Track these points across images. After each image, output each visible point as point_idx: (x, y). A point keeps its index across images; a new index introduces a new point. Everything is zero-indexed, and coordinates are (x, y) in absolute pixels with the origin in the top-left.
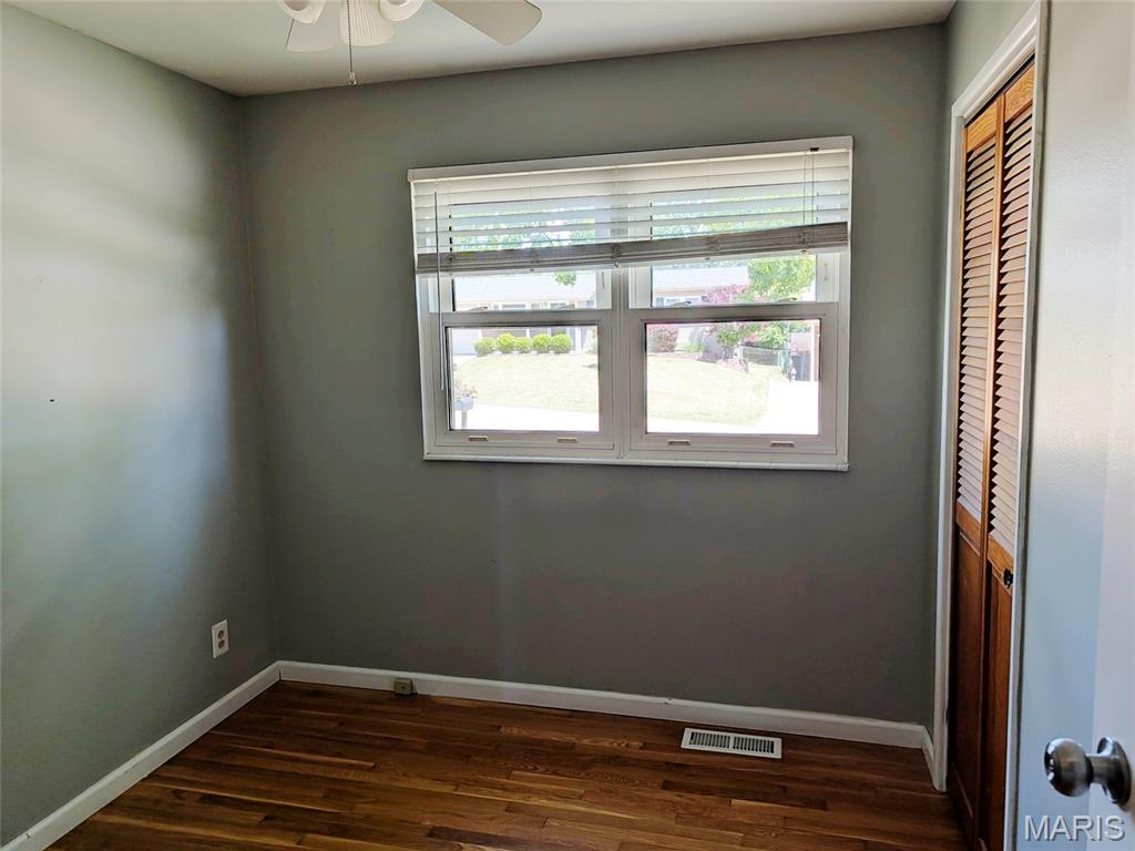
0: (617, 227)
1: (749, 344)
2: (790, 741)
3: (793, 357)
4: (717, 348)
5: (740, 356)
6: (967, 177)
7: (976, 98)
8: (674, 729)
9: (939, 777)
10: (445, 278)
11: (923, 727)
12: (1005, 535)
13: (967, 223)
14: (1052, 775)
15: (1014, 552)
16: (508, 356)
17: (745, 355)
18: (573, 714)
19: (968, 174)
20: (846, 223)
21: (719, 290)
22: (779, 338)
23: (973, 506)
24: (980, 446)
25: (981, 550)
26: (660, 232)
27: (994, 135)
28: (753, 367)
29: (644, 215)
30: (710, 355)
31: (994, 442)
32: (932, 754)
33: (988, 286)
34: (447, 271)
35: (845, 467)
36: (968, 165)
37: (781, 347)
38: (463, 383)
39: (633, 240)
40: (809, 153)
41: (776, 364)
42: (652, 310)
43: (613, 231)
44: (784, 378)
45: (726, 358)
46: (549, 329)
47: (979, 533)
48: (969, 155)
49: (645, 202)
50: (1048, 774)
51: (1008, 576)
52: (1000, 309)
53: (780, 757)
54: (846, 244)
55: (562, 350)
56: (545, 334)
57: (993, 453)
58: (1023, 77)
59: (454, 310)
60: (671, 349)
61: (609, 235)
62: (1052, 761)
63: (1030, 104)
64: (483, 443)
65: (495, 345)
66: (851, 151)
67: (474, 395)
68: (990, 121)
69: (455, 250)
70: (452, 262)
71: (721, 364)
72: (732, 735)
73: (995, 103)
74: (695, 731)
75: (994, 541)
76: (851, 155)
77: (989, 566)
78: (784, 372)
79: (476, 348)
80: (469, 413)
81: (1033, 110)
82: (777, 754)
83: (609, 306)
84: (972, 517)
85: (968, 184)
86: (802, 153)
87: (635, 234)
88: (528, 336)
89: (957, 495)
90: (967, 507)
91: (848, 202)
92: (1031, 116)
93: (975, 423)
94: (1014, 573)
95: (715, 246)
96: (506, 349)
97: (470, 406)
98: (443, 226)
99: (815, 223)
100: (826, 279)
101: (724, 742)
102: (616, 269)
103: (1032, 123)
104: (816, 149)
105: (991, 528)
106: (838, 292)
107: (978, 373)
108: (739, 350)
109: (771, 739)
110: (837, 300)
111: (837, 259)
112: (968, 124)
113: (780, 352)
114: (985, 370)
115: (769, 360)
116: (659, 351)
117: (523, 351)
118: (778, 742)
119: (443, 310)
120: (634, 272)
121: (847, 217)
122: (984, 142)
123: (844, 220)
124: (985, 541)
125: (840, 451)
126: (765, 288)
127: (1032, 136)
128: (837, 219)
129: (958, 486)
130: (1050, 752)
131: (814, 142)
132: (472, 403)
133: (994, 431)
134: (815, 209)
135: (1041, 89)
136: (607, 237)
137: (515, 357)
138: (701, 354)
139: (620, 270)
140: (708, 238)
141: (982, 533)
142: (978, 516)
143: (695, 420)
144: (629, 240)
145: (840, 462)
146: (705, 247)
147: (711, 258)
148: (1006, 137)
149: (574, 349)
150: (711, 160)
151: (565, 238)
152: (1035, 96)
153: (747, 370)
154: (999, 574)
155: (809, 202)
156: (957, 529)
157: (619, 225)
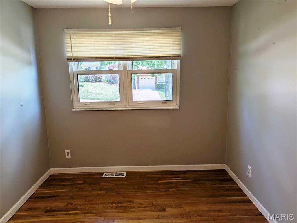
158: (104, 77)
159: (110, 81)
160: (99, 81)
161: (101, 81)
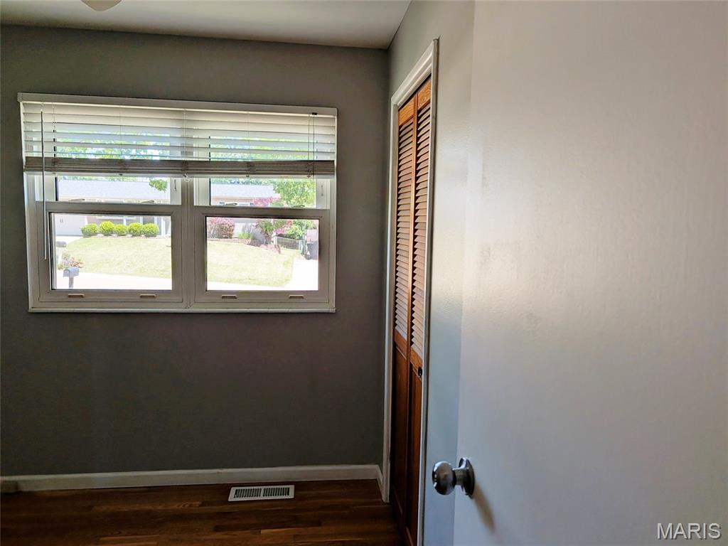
0: (185, 150)
1: (280, 235)
2: (299, 486)
3: (308, 245)
4: (261, 237)
5: (275, 242)
6: (399, 140)
7: (403, 95)
8: (224, 489)
9: (385, 495)
10: (49, 177)
11: (377, 466)
12: (419, 347)
13: (399, 167)
14: (436, 483)
15: (423, 356)
16: (109, 238)
17: (278, 242)
18: (150, 490)
19: (400, 138)
20: (333, 161)
21: (261, 200)
22: (300, 232)
23: (403, 332)
24: (406, 296)
25: (407, 357)
26: (216, 156)
27: (412, 117)
28: (283, 250)
29: (205, 144)
30: (255, 242)
31: (413, 293)
32: (381, 480)
33: (410, 204)
34: (51, 171)
35: (333, 310)
36: (400, 133)
37: (301, 238)
38: (71, 256)
39: (197, 160)
40: (311, 115)
41: (297, 249)
42: (210, 207)
43: (182, 153)
44: (303, 257)
45: (266, 244)
46: (141, 218)
47: (406, 347)
48: (400, 127)
49: (206, 135)
50: (434, 483)
51: (420, 370)
52: (416, 217)
53: (293, 497)
54: (334, 174)
55: (150, 234)
56: (138, 222)
57: (413, 300)
58: (426, 86)
59: (57, 200)
60: (230, 236)
61: (180, 155)
62: (436, 476)
63: (429, 102)
64: (81, 299)
65: (98, 228)
66: (336, 117)
67: (80, 265)
68: (410, 109)
69: (58, 156)
70: (56, 165)
71: (263, 248)
72: (263, 488)
73: (413, 99)
74: (238, 488)
75: (414, 352)
76: (336, 120)
77: (411, 365)
78: (303, 253)
79: (82, 231)
80: (75, 278)
81: (431, 105)
82: (291, 496)
83: (179, 203)
84: (402, 337)
85: (400, 144)
86: (307, 115)
87: (198, 156)
88: (125, 222)
89: (395, 325)
90: (400, 332)
91: (334, 149)
92: (429, 109)
93: (404, 282)
94: (423, 369)
95: (252, 169)
96: (108, 233)
97: (76, 273)
98: (47, 137)
99: (315, 159)
100: (322, 195)
101: (257, 493)
102: (184, 178)
103: (430, 112)
104: (316, 114)
105: (412, 343)
106: (329, 203)
107: (405, 254)
108: (274, 239)
109: (288, 486)
110: (329, 208)
111: (328, 183)
112: (399, 110)
113: (300, 241)
114: (408, 252)
115: (294, 246)
116: (222, 238)
117: (121, 234)
118: (292, 488)
119: (47, 199)
120: (199, 182)
121: (334, 158)
122: (407, 121)
123: (332, 159)
124: (409, 350)
125: (331, 301)
126: (289, 200)
127: (430, 120)
128: (328, 158)
129: (395, 319)
130: (435, 470)
131: (315, 109)
132: (78, 271)
133: (413, 287)
134: (315, 150)
135: (435, 92)
136: (178, 156)
137: (113, 239)
138: (250, 240)
139: (188, 179)
140: (248, 163)
141: (408, 347)
142: (405, 337)
143: (246, 283)
144: (194, 159)
145: (330, 307)
146: (247, 169)
147: (250, 176)
148: (419, 118)
149: (160, 234)
150: (250, 112)
151: (155, 155)
152: (431, 97)
153: (279, 252)
154: (416, 370)
155: (311, 146)
156: (395, 345)
157: (187, 149)
158: (239, 226)
159: (254, 239)
160: (227, 238)
161: (231, 238)
